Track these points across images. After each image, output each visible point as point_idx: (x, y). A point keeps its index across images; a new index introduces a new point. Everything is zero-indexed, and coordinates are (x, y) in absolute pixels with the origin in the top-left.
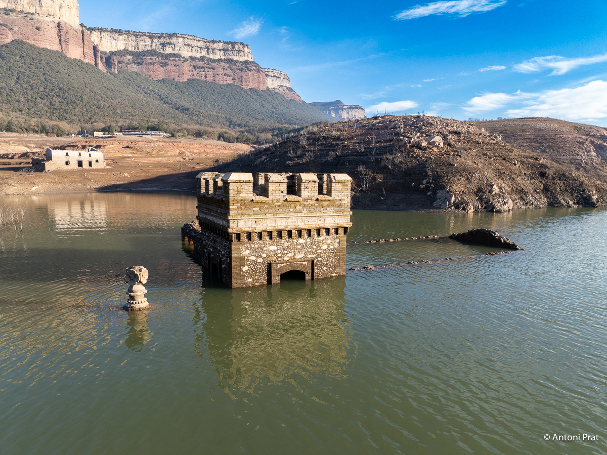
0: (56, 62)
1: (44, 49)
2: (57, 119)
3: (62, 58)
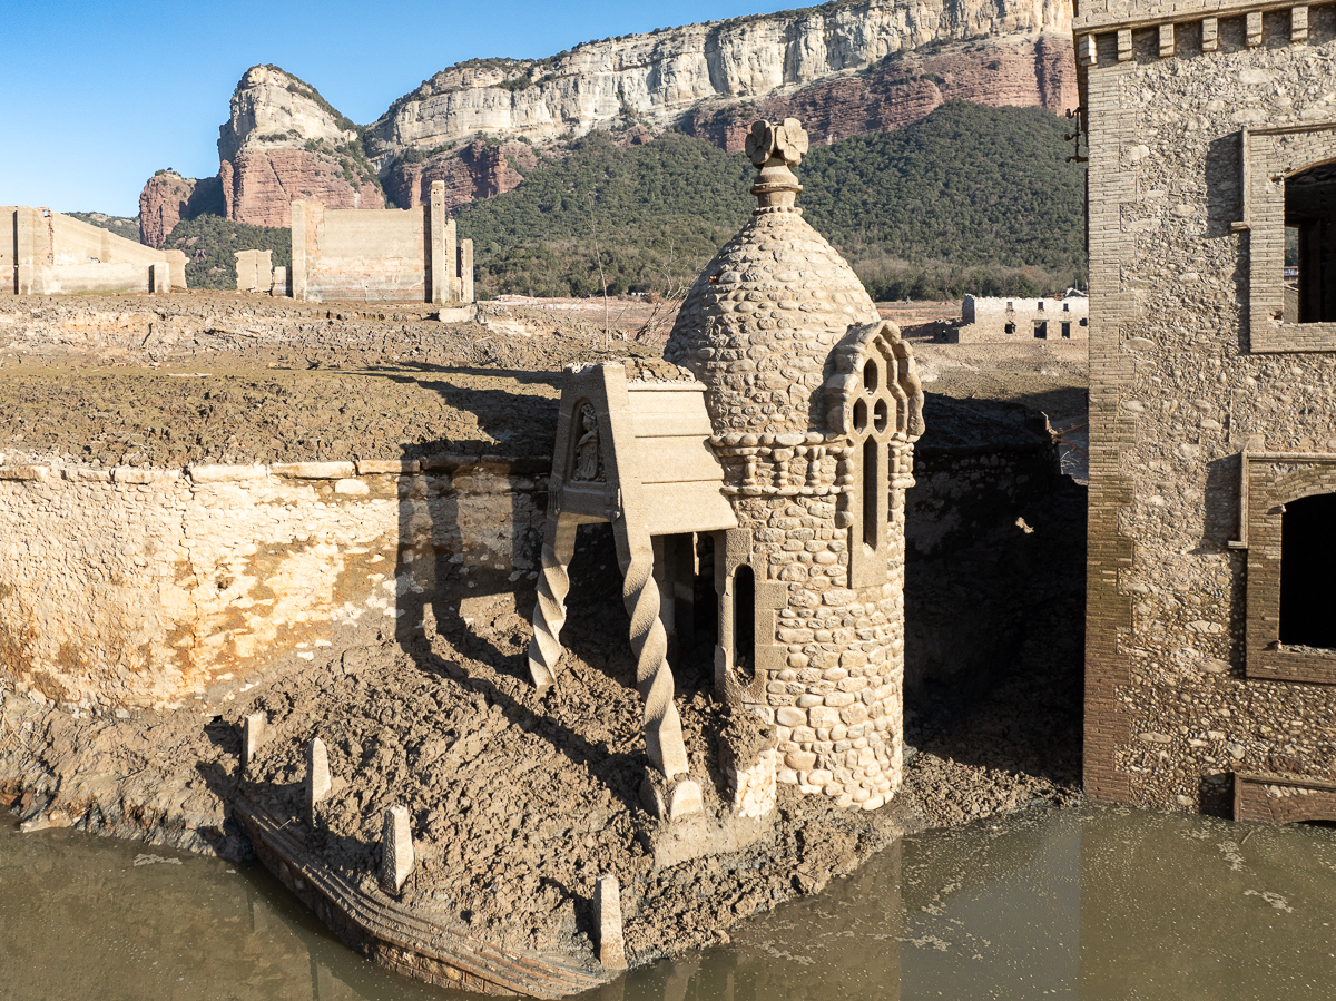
0: (1028, 133)
1: (1004, 110)
2: (1023, 264)
3: (1044, 120)
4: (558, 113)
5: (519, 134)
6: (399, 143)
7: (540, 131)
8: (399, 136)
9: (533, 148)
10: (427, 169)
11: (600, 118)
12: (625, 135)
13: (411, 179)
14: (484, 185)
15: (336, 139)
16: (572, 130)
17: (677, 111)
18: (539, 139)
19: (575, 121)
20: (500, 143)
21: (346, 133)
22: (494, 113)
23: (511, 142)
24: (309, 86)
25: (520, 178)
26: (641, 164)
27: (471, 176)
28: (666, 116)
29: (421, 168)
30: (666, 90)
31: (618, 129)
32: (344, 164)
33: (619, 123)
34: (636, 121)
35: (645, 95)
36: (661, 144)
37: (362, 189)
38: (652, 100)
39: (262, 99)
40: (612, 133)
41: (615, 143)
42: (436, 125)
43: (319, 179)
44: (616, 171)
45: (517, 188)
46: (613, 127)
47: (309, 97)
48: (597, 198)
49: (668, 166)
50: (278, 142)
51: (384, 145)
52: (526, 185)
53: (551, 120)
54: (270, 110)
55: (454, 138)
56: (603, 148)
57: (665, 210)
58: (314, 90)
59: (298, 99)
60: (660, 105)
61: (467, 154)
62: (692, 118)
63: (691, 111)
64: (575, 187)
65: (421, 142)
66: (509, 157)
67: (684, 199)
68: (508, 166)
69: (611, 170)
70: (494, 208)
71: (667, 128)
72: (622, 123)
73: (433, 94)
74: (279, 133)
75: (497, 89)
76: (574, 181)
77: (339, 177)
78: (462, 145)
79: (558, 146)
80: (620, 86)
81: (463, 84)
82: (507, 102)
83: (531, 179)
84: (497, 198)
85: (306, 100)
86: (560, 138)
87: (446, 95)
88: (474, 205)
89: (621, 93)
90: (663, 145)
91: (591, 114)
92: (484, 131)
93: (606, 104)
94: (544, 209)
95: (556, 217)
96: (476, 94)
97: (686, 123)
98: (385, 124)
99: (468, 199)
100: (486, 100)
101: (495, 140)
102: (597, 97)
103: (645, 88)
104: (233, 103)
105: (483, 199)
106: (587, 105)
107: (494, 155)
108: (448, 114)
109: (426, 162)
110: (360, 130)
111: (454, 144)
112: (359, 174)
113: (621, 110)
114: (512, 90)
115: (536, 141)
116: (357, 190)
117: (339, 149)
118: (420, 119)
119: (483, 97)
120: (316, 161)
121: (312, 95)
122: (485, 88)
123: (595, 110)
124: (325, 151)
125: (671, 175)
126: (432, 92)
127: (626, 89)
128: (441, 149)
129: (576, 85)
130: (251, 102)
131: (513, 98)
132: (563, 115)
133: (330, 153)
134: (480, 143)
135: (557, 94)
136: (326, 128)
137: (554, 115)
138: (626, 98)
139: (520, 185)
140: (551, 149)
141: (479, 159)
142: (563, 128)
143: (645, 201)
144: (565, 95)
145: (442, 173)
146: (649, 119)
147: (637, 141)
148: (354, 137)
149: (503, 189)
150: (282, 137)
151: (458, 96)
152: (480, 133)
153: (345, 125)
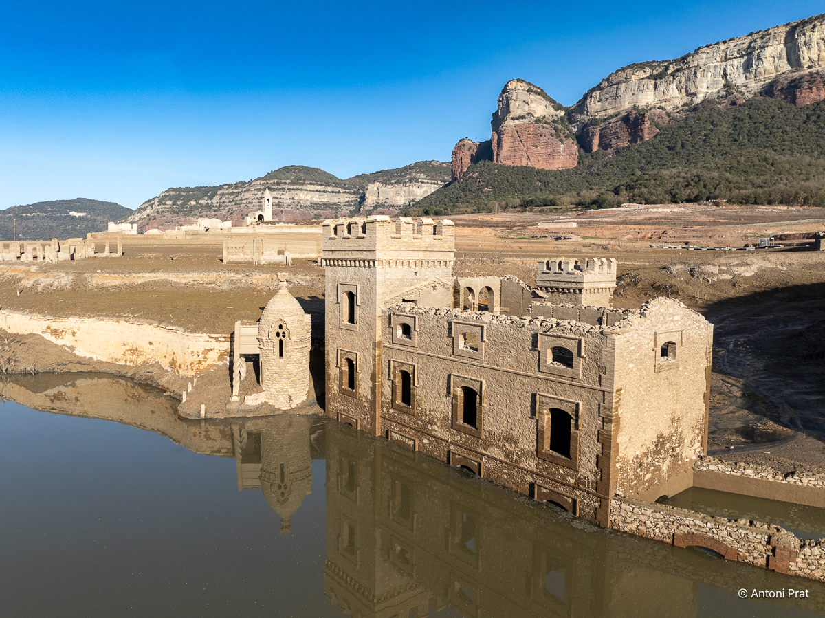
4: (683, 90)
5: (659, 105)
6: (588, 115)
7: (672, 102)
8: (588, 111)
9: (667, 113)
10: (603, 129)
11: (710, 91)
12: (726, 101)
13: (593, 135)
14: (635, 136)
15: (553, 116)
16: (692, 100)
17: (763, 83)
18: (671, 107)
19: (695, 94)
20: (647, 111)
21: (558, 112)
22: (644, 94)
23: (653, 110)
24: (539, 88)
25: (658, 130)
26: (735, 118)
27: (628, 131)
28: (754, 86)
29: (599, 128)
30: (756, 70)
31: (722, 97)
32: (556, 129)
33: (723, 93)
34: (734, 91)
35: (741, 75)
36: (750, 104)
37: (565, 142)
38: (746, 77)
39: (514, 98)
40: (717, 100)
41: (719, 106)
42: (609, 103)
43: (542, 138)
44: (718, 123)
45: (655, 137)
46: (719, 96)
47: (539, 94)
48: (704, 140)
49: (753, 118)
50: (521, 120)
51: (579, 117)
52: (661, 135)
53: (678, 95)
54: (517, 103)
55: (619, 110)
56: (711, 110)
57: (747, 146)
58: (542, 90)
59: (533, 96)
60: (751, 80)
61: (626, 119)
62: (773, 86)
63: (773, 82)
64: (691, 134)
65: (600, 114)
66: (652, 119)
67: (762, 138)
68: (650, 124)
69: (715, 123)
70: (640, 149)
71: (755, 94)
72: (724, 93)
73: (608, 86)
74: (522, 115)
75: (646, 80)
76: (690, 131)
77: (553, 136)
78: (624, 114)
79: (683, 110)
80: (725, 71)
81: (626, 79)
82: (652, 87)
83: (664, 131)
84: (642, 144)
85: (537, 96)
86: (684, 106)
87: (615, 86)
88: (629, 148)
89: (725, 75)
90: (752, 104)
91: (705, 89)
92: (637, 105)
93: (715, 83)
94: (670, 148)
95: (677, 153)
96: (634, 84)
97: (769, 90)
98: (580, 105)
99: (626, 144)
100: (639, 87)
101: (643, 109)
102: (709, 79)
103: (741, 70)
104: (499, 101)
105: (634, 144)
106: (702, 84)
107: (642, 118)
108: (616, 97)
109: (603, 125)
110: (566, 109)
111: (619, 113)
112: (564, 134)
113: (724, 86)
114: (655, 79)
115: (669, 108)
116: (562, 143)
117: (554, 121)
118: (600, 100)
119: (637, 85)
120: (541, 129)
121: (542, 93)
122: (639, 80)
123: (707, 86)
124: (546, 123)
125: (755, 123)
126: (609, 85)
127: (729, 72)
128: (611, 117)
129: (695, 73)
130: (508, 100)
131: (655, 85)
132: (687, 91)
133: (548, 124)
134: (634, 112)
135: (683, 79)
136: (547, 110)
137: (681, 92)
138: (728, 78)
139: (657, 135)
140: (678, 112)
141: (633, 121)
142: (686, 99)
143: (736, 140)
144: (688, 80)
145: (611, 131)
146: (743, 90)
147: (734, 103)
148: (563, 113)
149: (647, 138)
150: (523, 117)
151: (623, 86)
152: (635, 106)
153: (558, 107)
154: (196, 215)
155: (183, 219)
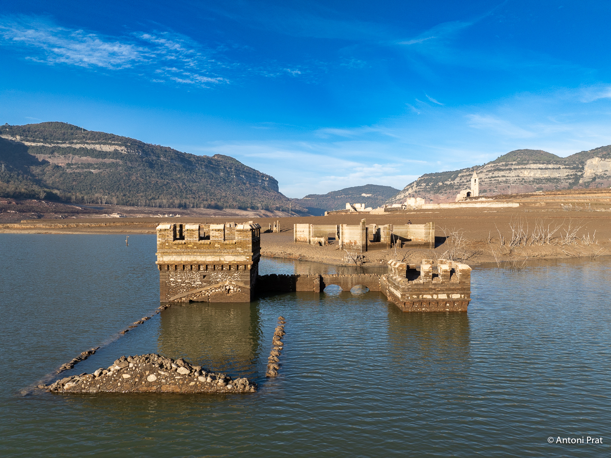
154: (442, 192)
155: (432, 196)
